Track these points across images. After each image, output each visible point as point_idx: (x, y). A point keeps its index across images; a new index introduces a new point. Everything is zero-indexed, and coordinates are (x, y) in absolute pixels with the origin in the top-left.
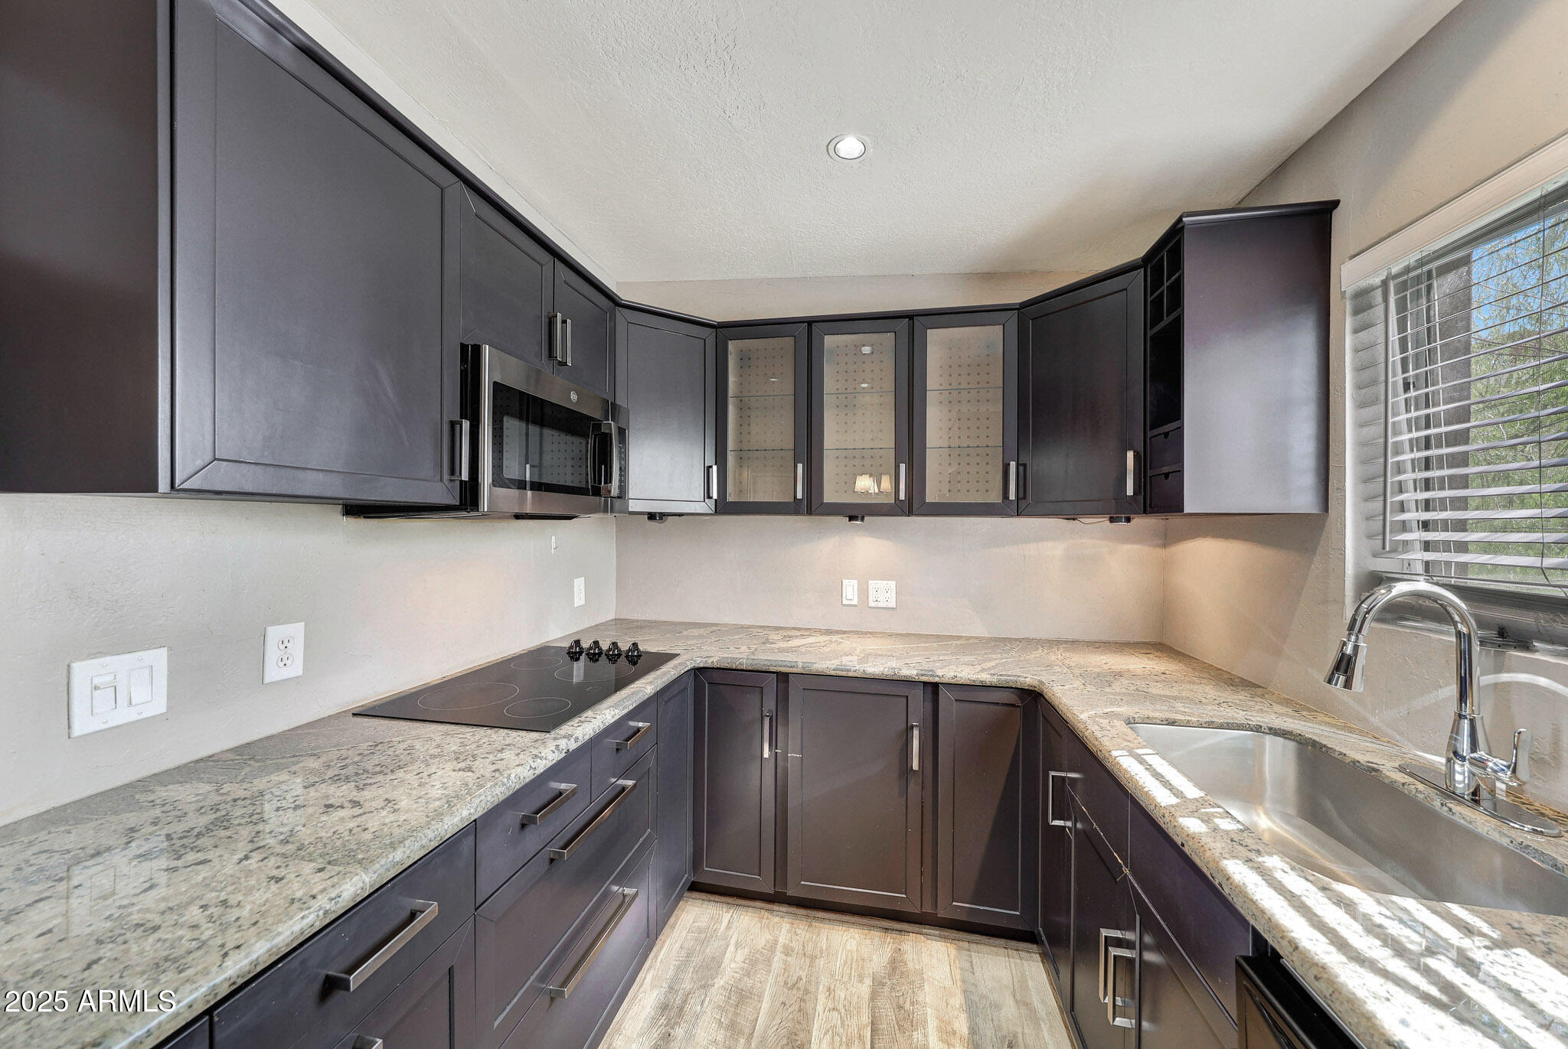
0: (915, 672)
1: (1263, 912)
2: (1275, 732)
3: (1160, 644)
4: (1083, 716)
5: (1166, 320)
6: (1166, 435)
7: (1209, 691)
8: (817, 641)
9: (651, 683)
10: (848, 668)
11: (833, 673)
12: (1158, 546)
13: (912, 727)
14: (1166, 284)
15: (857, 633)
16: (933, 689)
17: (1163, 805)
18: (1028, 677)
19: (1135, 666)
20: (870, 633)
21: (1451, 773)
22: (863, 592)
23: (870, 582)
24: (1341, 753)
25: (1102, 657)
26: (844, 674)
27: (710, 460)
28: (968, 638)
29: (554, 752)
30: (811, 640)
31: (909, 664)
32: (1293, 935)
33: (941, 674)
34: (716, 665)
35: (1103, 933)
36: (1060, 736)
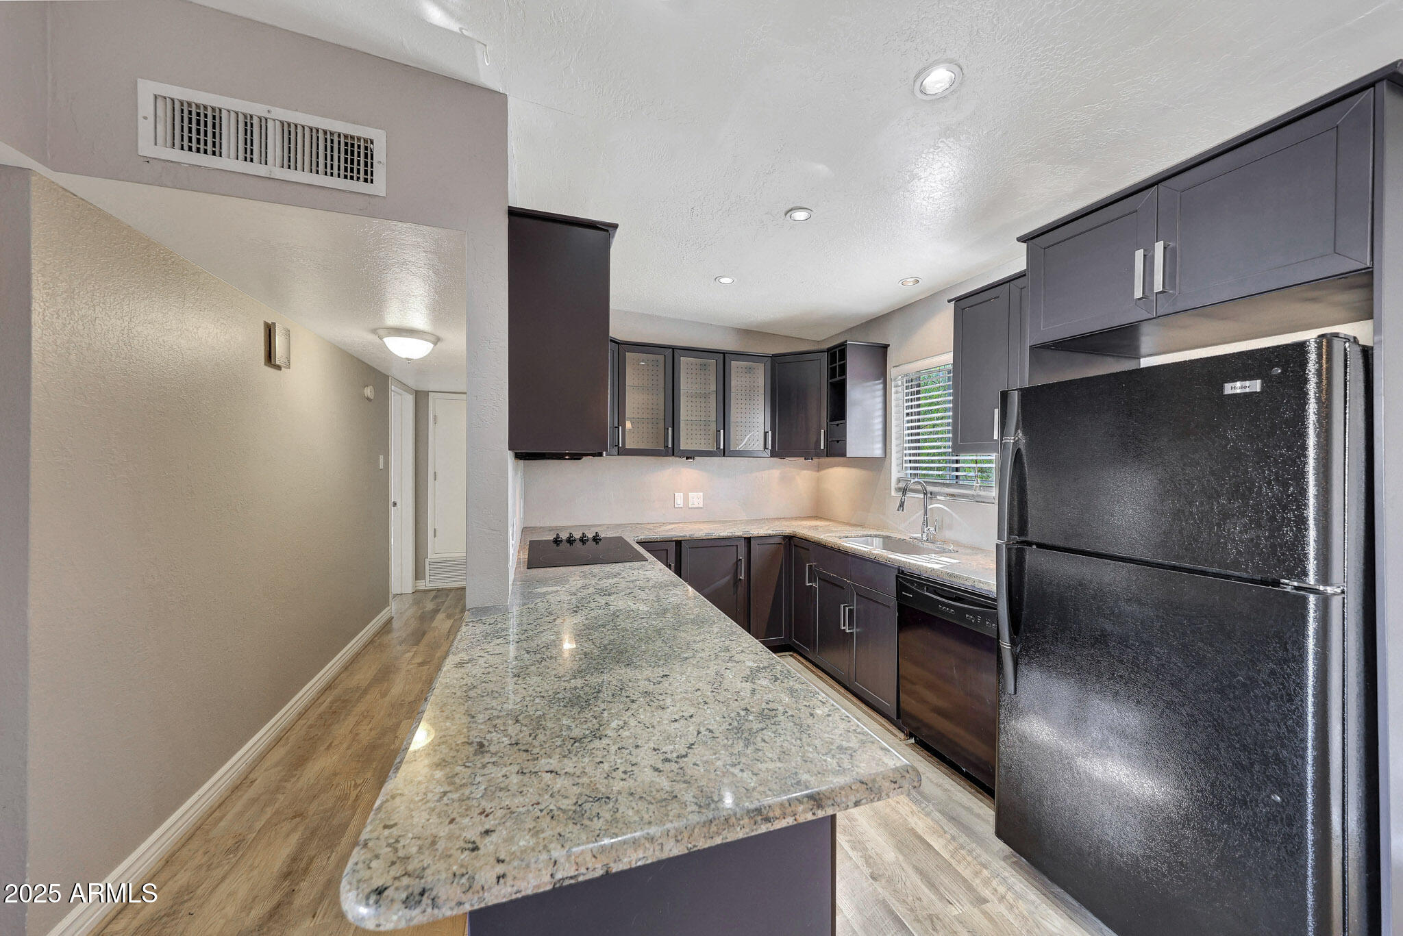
0: (742, 533)
2: (876, 536)
3: (817, 516)
4: (822, 538)
5: (838, 378)
6: (837, 425)
10: (709, 535)
12: (816, 471)
13: (740, 560)
14: (838, 364)
15: (685, 523)
16: (748, 540)
18: (787, 530)
19: (819, 524)
21: (923, 536)
22: (686, 499)
23: (690, 494)
25: (805, 522)
26: (709, 538)
31: (739, 531)
33: (753, 533)
35: (842, 606)
36: (808, 550)
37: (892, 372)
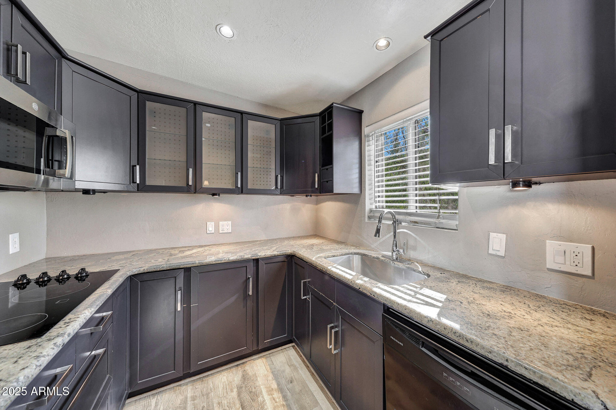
0: (250, 256)
1: (388, 298)
2: (356, 254)
3: (316, 235)
4: (314, 259)
5: (327, 134)
6: (327, 169)
7: (336, 246)
8: (198, 251)
9: (109, 288)
10: (221, 259)
11: (214, 263)
12: (315, 204)
13: (249, 278)
14: (327, 123)
15: (215, 245)
16: (256, 261)
17: (350, 279)
18: (289, 250)
19: (315, 242)
20: (221, 244)
21: (393, 255)
22: (217, 227)
23: (220, 222)
24: (370, 256)
25: (305, 241)
26: (220, 262)
27: (134, 162)
28: (260, 241)
29: (53, 349)
30: (194, 251)
31: (247, 254)
32: (397, 301)
33: (260, 255)
34: (146, 271)
35: (329, 326)
36: (304, 268)
37: (366, 130)
